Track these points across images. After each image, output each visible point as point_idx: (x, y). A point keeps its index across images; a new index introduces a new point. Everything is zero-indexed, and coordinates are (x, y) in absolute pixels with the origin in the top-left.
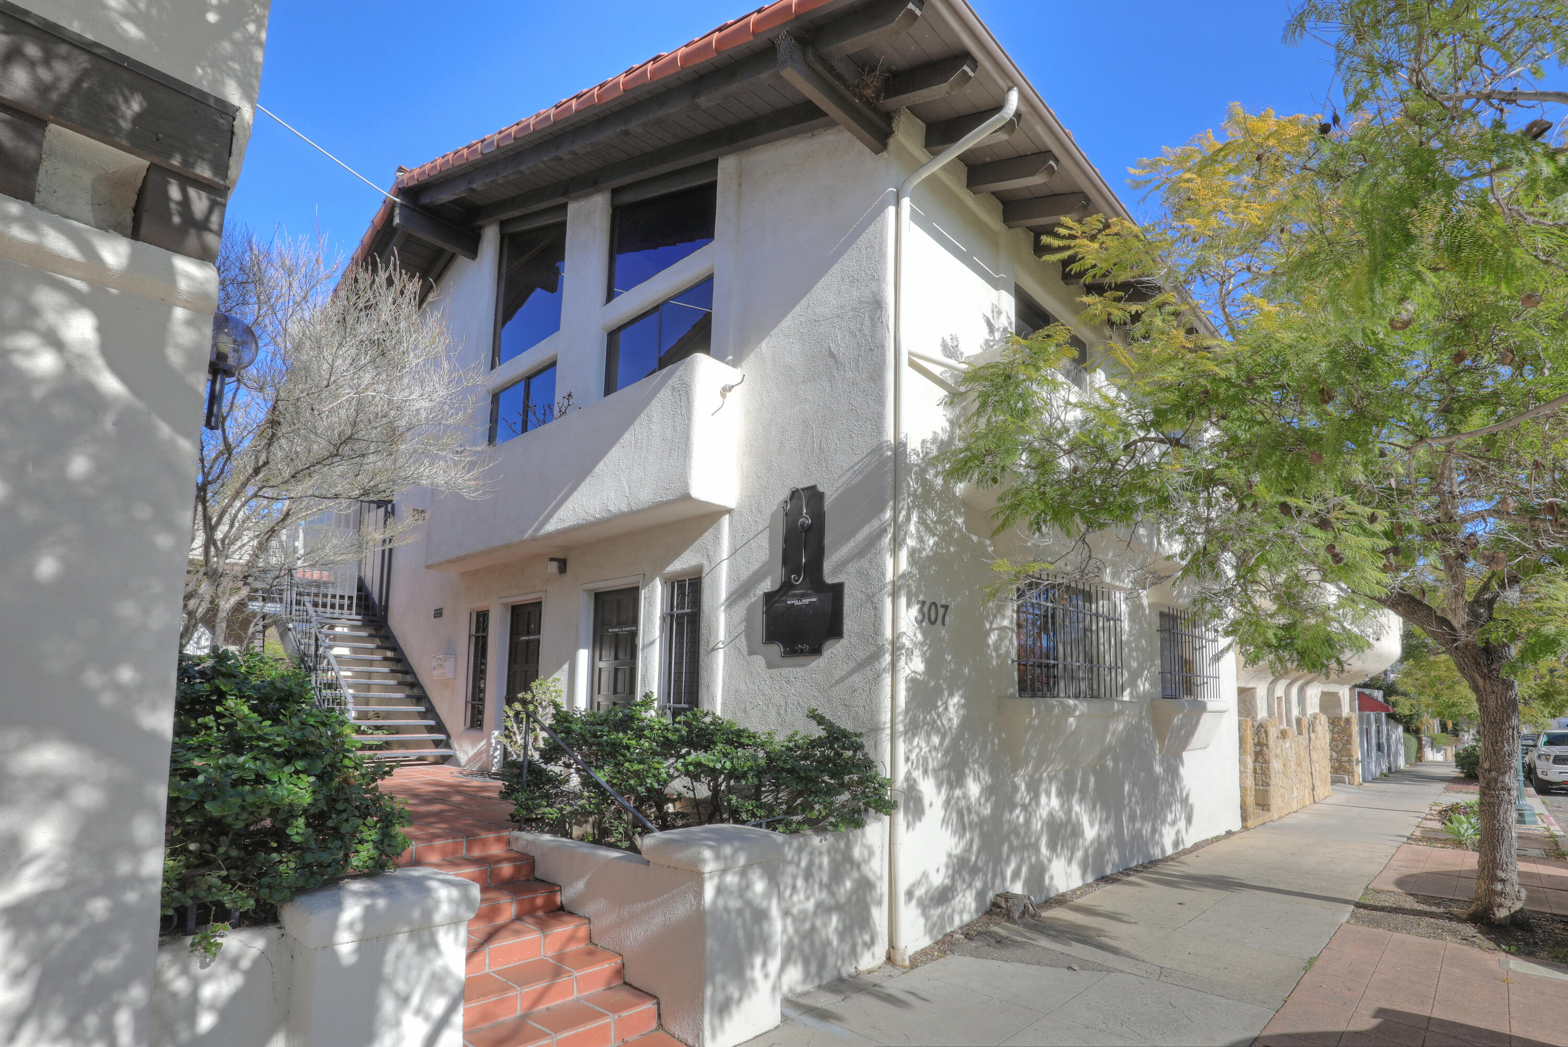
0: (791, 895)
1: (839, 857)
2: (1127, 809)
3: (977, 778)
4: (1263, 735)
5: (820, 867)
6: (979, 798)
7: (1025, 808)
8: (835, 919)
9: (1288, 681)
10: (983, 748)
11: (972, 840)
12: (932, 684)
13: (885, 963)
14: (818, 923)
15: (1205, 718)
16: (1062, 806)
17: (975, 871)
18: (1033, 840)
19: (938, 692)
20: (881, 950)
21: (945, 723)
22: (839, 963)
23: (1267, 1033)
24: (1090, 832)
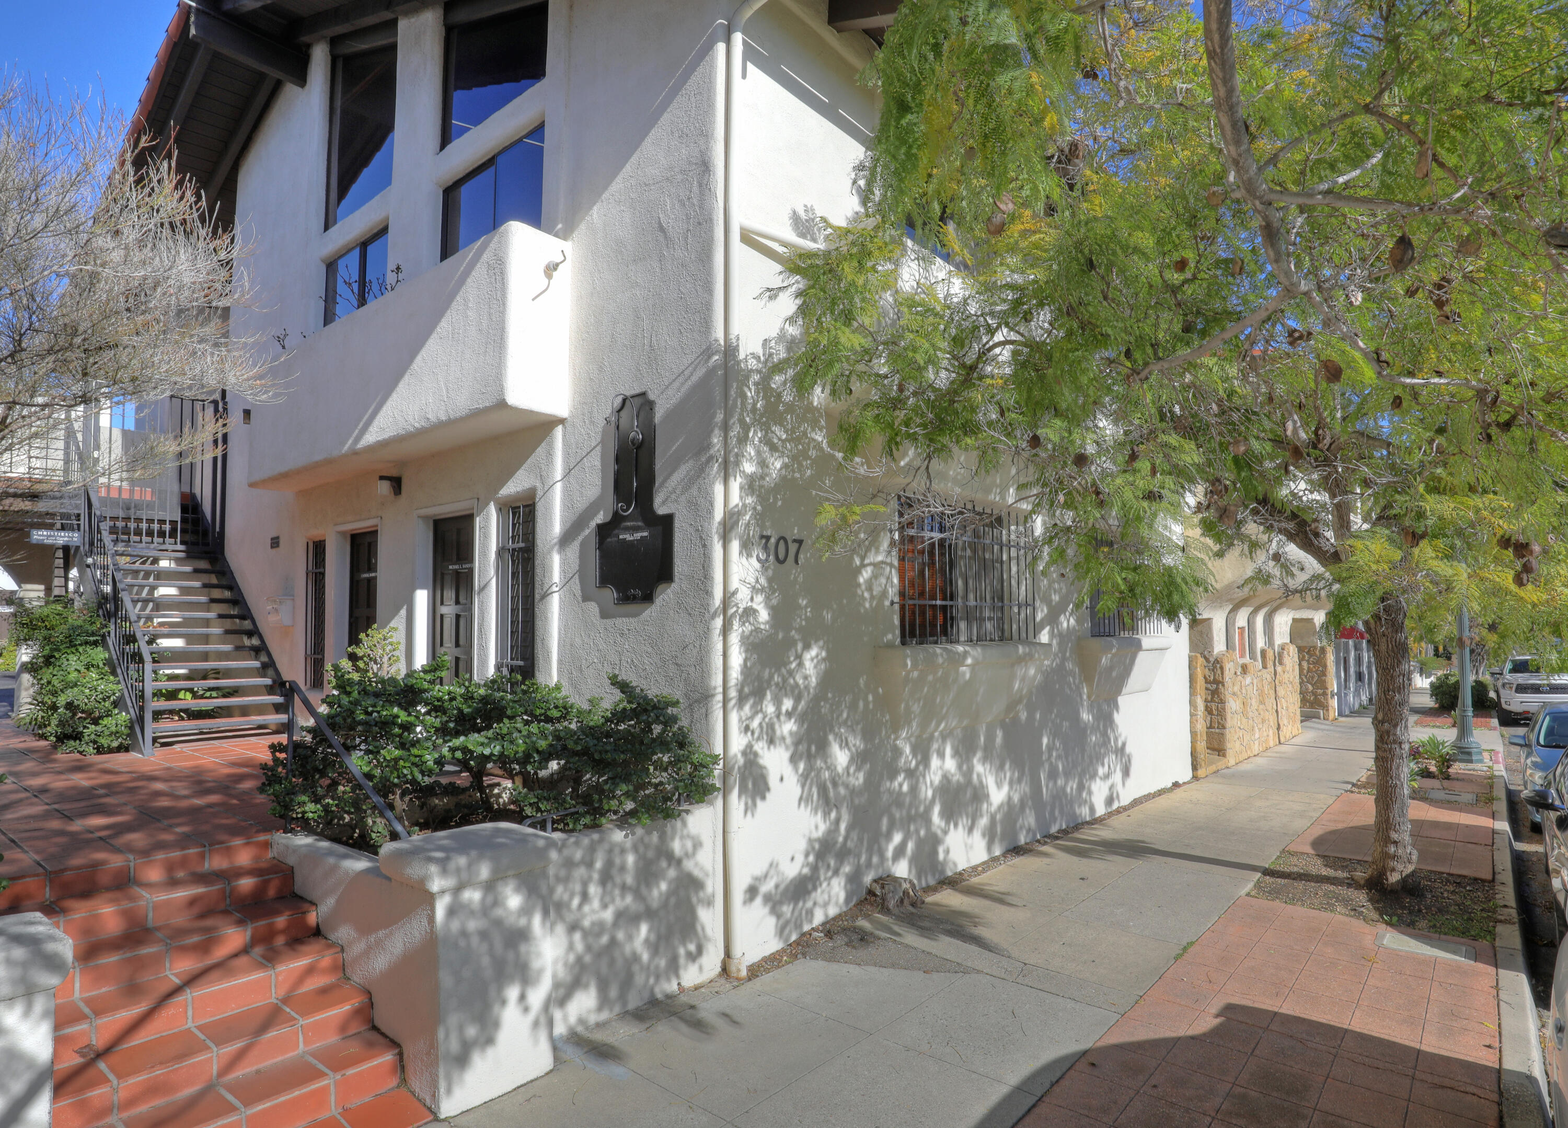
0: (580, 906)
1: (651, 854)
2: (1047, 766)
3: (844, 744)
4: (1219, 672)
5: (623, 868)
6: (848, 768)
7: (911, 774)
8: (644, 929)
9: (1251, 609)
10: (853, 707)
11: (838, 821)
12: (780, 636)
13: (720, 975)
14: (620, 935)
15: (1141, 656)
16: (960, 767)
17: (843, 854)
18: (922, 809)
19: (790, 643)
20: (712, 961)
21: (801, 682)
22: (652, 981)
23: (1099, 1044)
24: (998, 795)
